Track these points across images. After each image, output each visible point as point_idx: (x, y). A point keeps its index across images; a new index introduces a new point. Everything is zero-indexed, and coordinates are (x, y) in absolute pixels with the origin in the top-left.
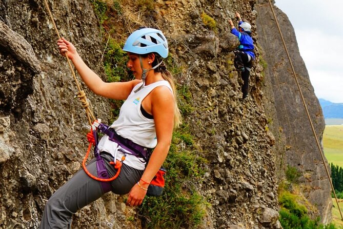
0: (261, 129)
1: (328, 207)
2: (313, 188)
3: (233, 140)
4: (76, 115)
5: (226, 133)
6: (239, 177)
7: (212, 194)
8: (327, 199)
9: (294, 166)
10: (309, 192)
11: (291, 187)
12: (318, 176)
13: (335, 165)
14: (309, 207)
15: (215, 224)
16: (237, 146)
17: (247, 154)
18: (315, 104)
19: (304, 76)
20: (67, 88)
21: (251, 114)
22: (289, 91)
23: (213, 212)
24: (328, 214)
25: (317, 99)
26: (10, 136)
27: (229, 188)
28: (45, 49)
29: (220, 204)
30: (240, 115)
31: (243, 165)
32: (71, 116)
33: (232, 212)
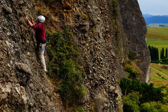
0: (108, 53)
1: (149, 70)
2: (142, 61)
3: (97, 61)
4: (38, 71)
5: (93, 60)
6: (99, 75)
7: (88, 85)
8: (148, 66)
9: (133, 51)
10: (140, 63)
11: (130, 62)
12: (144, 55)
13: (154, 47)
14: (139, 71)
15: (90, 96)
16: (98, 63)
17: (102, 65)
18: (142, 20)
19: (137, 7)
20: (35, 62)
21: (104, 48)
22: (130, 14)
23: (89, 91)
24: (149, 73)
25: (143, 18)
26: (26, 95)
27: (95, 80)
28: (27, 50)
29: (92, 88)
30: (99, 50)
31: (101, 70)
32: (37, 72)
33: (96, 90)
